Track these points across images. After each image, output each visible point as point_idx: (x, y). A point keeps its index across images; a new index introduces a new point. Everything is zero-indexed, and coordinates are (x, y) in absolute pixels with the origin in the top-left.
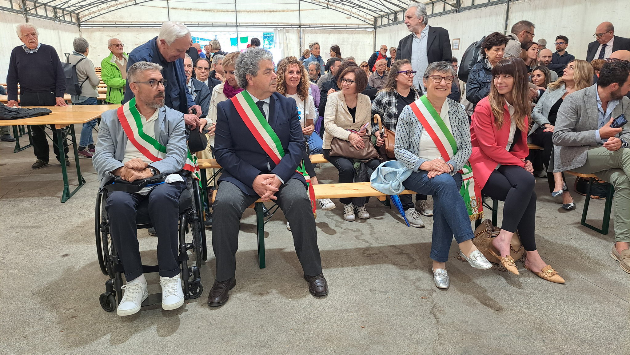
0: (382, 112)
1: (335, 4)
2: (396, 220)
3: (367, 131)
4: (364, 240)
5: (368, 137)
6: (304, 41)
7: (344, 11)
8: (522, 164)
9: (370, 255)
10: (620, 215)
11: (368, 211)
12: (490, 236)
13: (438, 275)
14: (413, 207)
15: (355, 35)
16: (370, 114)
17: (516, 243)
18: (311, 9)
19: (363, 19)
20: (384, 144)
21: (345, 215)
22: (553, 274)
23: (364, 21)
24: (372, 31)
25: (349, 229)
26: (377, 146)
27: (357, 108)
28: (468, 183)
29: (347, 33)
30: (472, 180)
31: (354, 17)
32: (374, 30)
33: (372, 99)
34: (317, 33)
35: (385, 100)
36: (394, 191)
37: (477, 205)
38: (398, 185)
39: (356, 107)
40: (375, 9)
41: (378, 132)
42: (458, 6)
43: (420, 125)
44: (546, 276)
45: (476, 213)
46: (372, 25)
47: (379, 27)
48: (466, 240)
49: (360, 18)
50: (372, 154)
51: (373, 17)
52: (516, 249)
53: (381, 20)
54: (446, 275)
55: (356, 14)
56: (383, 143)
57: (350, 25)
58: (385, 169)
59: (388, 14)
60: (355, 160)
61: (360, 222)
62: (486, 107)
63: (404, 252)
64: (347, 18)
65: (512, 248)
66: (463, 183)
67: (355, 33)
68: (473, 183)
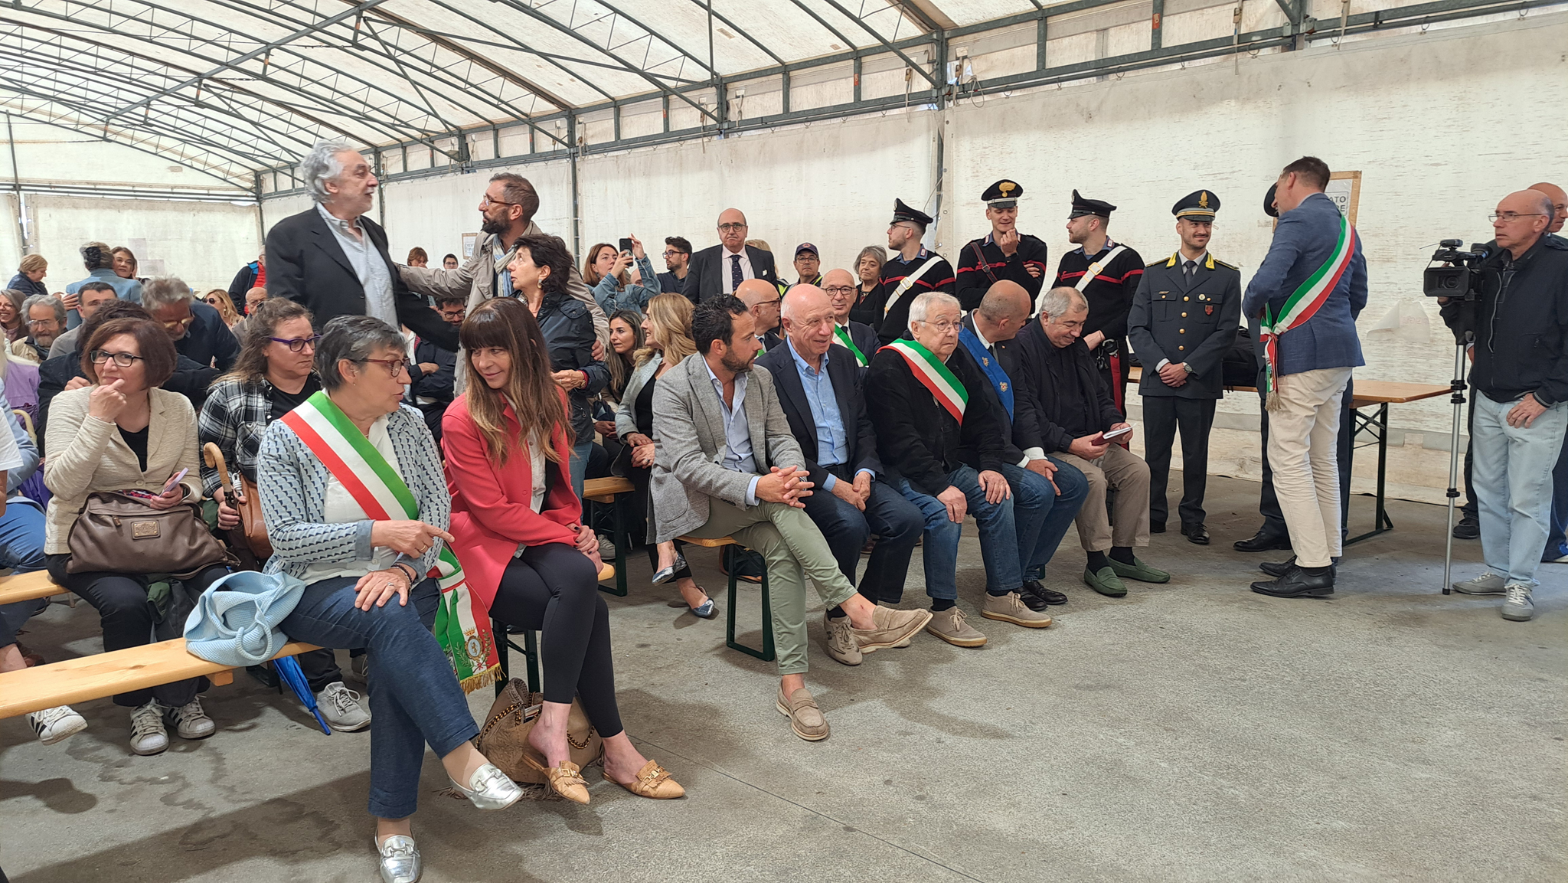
0: (228, 435)
1: (130, 132)
2: (294, 723)
3: (187, 490)
4: (189, 804)
5: (189, 508)
6: (36, 228)
7: (159, 150)
8: (568, 539)
9: (203, 843)
10: (781, 618)
11: (208, 714)
12: (520, 721)
13: (390, 854)
14: (337, 678)
15: (201, 214)
16: (194, 444)
17: (580, 723)
18: (51, 139)
19: (221, 175)
20: (241, 521)
21: (134, 740)
22: (660, 780)
23: (225, 180)
24: (251, 206)
25: (145, 781)
26: (219, 529)
27: (150, 429)
28: (455, 599)
29: (175, 209)
30: (463, 589)
31: (191, 167)
32: (257, 204)
33: (198, 402)
34: (77, 208)
35: (235, 404)
36: (250, 656)
37: (483, 651)
38: (262, 638)
39: (148, 426)
40: (251, 150)
41: (221, 489)
42: (464, 157)
43: (319, 467)
44: (646, 788)
45: (482, 670)
46: (250, 190)
47: (270, 196)
48: (458, 744)
49: (212, 171)
50: (205, 552)
51: (249, 171)
52: (580, 740)
53: (273, 179)
54: (411, 850)
55: (197, 161)
56: (238, 518)
57: (183, 187)
58: (221, 596)
59: (292, 166)
60: (150, 577)
61: (184, 751)
62: (464, 417)
63: (307, 810)
64: (173, 169)
65: (571, 740)
66: (441, 601)
67: (202, 210)
68: (468, 596)
